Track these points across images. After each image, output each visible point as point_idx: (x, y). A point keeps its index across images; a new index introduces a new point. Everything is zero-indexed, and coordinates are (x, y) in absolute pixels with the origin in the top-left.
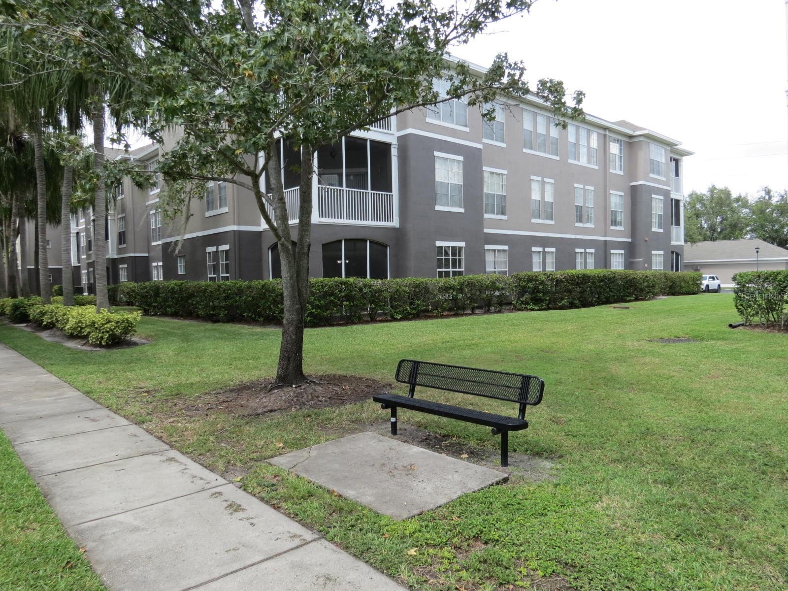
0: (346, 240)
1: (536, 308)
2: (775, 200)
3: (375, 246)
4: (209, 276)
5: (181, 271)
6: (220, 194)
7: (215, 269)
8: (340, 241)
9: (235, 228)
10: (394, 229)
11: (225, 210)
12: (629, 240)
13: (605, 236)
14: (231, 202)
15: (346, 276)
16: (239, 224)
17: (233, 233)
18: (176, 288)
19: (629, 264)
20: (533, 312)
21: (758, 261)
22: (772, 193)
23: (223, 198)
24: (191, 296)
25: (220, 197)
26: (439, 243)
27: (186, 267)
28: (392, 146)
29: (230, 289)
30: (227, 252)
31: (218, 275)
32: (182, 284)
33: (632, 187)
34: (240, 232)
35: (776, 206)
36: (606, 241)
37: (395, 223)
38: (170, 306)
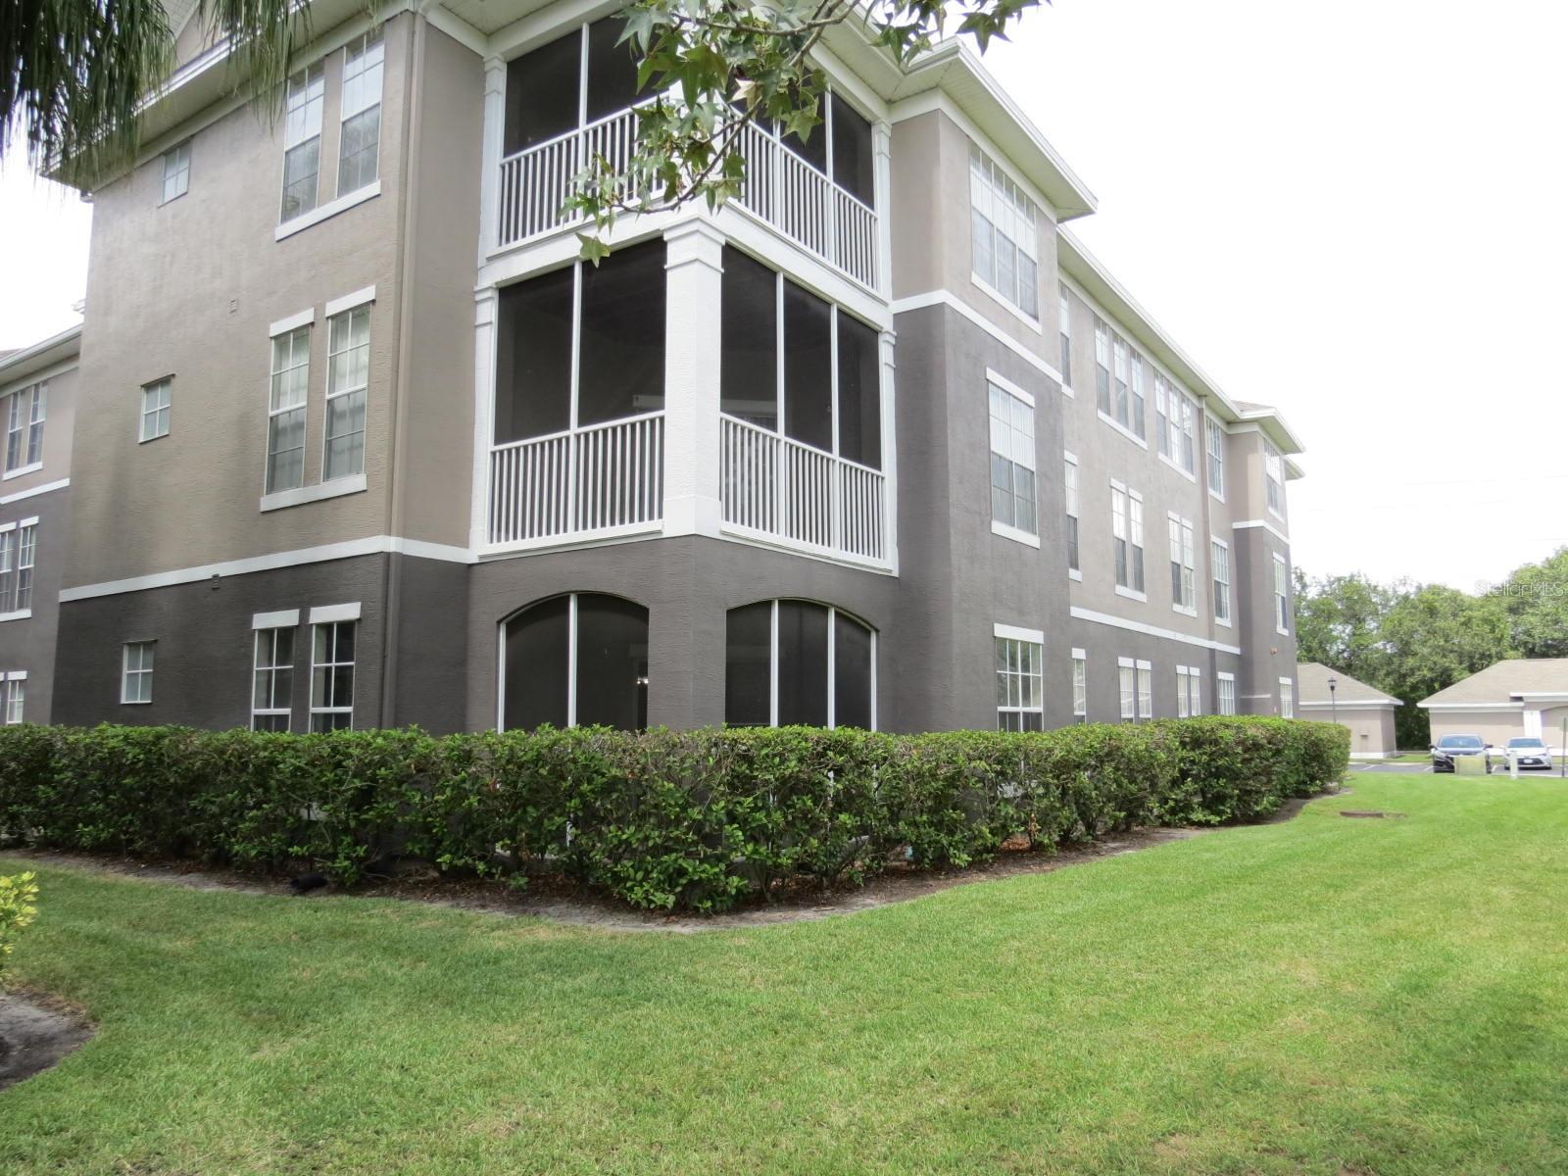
0: (783, 603)
1: (1214, 819)
2: (1312, 593)
3: (847, 630)
4: (255, 711)
5: (132, 692)
6: (330, 432)
7: (286, 689)
8: (767, 605)
9: (392, 544)
10: (886, 579)
11: (356, 482)
12: (1236, 651)
13: (1211, 638)
14: (383, 458)
15: (782, 724)
16: (405, 533)
17: (379, 565)
18: (131, 752)
19: (1244, 706)
20: (1207, 832)
21: (1334, 706)
22: (1307, 580)
23: (340, 445)
24: (197, 781)
25: (329, 443)
26: (1002, 631)
27: (157, 682)
28: (882, 339)
29: (382, 763)
30: (346, 628)
31: (301, 709)
32: (159, 737)
33: (1236, 531)
34: (405, 560)
35: (1312, 601)
36: (1212, 651)
37: (888, 561)
38: (91, 819)
